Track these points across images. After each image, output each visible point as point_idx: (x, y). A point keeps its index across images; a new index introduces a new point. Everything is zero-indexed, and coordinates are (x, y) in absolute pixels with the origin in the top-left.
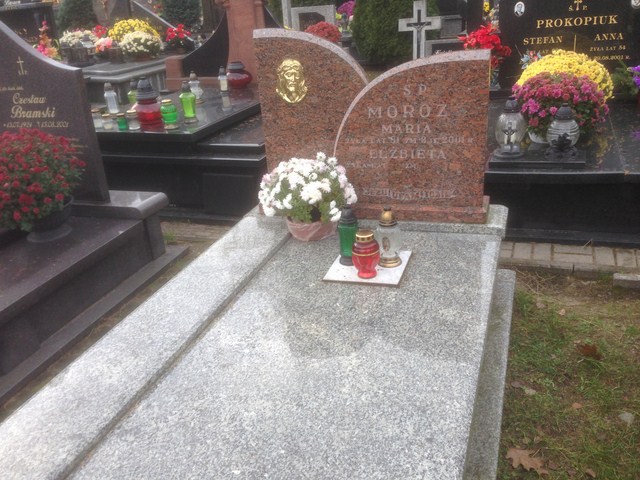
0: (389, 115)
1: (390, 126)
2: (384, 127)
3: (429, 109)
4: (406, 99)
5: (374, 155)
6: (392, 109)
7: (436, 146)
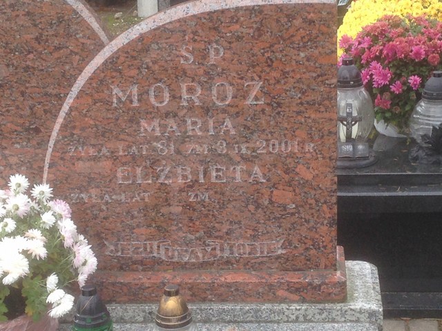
0: (152, 100)
1: (156, 123)
2: (144, 123)
3: (230, 91)
4: (185, 72)
5: (124, 178)
6: (159, 90)
7: (245, 159)
